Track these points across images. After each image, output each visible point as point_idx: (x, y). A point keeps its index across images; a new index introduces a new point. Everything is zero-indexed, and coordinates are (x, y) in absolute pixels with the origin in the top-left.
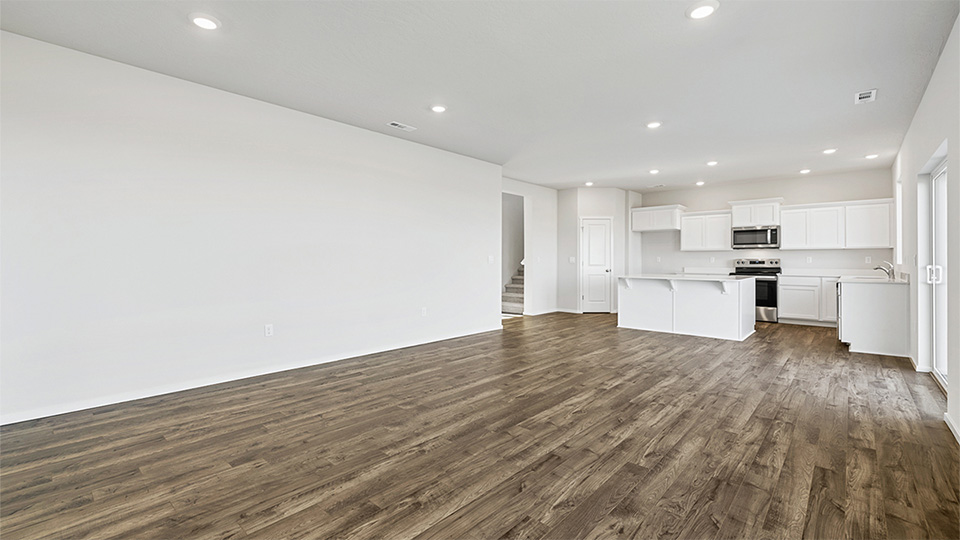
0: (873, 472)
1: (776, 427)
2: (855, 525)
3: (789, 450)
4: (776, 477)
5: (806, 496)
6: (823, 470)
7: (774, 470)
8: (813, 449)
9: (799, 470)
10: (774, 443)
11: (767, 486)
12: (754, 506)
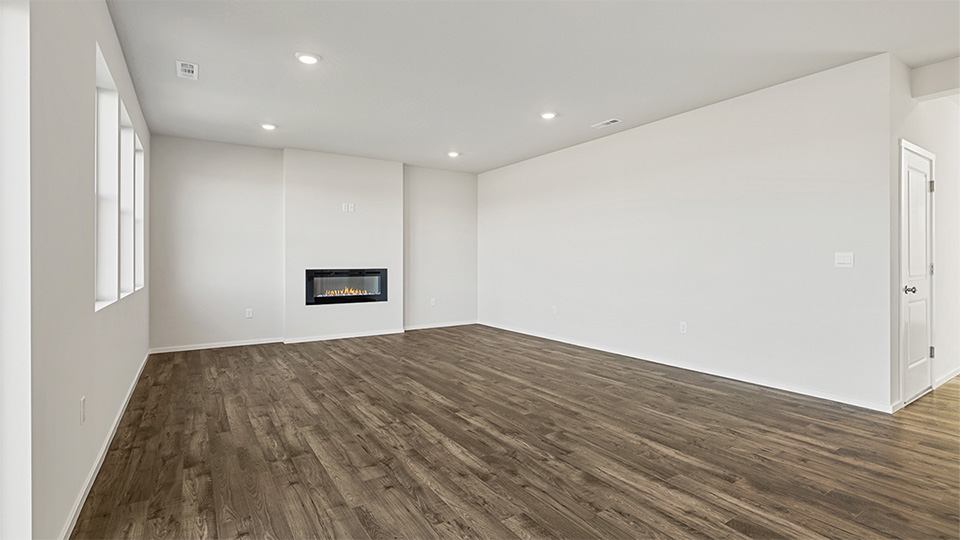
0: (188, 446)
1: (281, 449)
2: (200, 413)
3: (254, 433)
4: (250, 415)
5: (228, 414)
6: (224, 431)
7: (253, 417)
8: (238, 443)
9: (239, 423)
10: (268, 434)
11: (251, 409)
12: (250, 400)
